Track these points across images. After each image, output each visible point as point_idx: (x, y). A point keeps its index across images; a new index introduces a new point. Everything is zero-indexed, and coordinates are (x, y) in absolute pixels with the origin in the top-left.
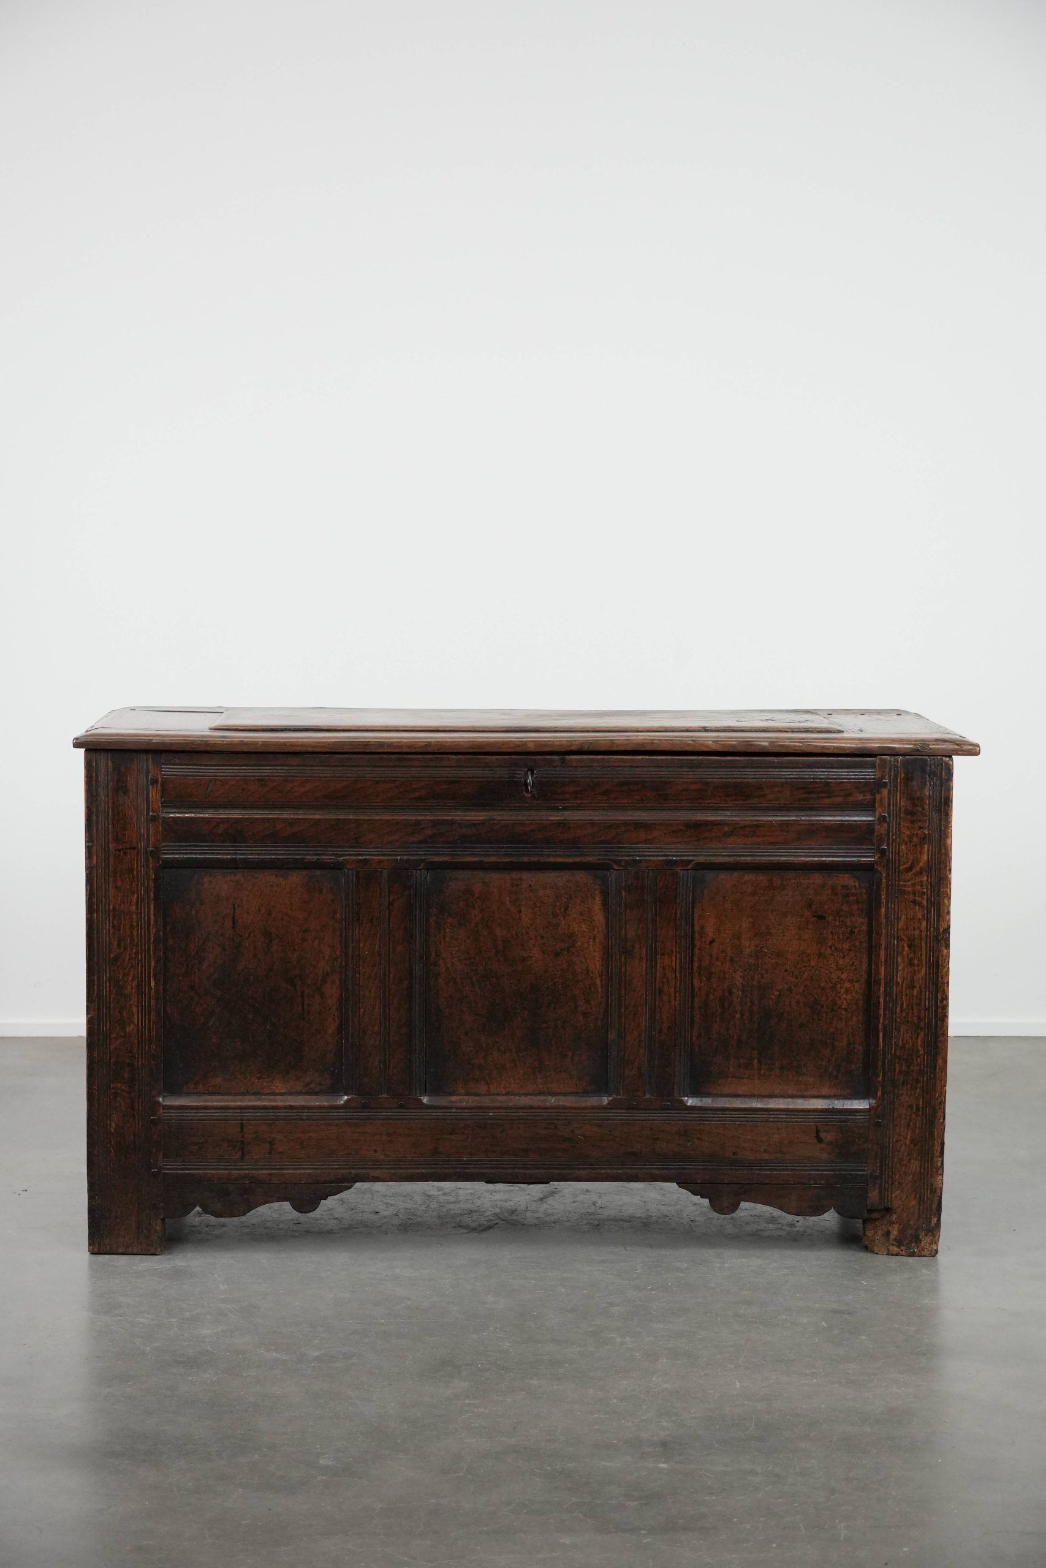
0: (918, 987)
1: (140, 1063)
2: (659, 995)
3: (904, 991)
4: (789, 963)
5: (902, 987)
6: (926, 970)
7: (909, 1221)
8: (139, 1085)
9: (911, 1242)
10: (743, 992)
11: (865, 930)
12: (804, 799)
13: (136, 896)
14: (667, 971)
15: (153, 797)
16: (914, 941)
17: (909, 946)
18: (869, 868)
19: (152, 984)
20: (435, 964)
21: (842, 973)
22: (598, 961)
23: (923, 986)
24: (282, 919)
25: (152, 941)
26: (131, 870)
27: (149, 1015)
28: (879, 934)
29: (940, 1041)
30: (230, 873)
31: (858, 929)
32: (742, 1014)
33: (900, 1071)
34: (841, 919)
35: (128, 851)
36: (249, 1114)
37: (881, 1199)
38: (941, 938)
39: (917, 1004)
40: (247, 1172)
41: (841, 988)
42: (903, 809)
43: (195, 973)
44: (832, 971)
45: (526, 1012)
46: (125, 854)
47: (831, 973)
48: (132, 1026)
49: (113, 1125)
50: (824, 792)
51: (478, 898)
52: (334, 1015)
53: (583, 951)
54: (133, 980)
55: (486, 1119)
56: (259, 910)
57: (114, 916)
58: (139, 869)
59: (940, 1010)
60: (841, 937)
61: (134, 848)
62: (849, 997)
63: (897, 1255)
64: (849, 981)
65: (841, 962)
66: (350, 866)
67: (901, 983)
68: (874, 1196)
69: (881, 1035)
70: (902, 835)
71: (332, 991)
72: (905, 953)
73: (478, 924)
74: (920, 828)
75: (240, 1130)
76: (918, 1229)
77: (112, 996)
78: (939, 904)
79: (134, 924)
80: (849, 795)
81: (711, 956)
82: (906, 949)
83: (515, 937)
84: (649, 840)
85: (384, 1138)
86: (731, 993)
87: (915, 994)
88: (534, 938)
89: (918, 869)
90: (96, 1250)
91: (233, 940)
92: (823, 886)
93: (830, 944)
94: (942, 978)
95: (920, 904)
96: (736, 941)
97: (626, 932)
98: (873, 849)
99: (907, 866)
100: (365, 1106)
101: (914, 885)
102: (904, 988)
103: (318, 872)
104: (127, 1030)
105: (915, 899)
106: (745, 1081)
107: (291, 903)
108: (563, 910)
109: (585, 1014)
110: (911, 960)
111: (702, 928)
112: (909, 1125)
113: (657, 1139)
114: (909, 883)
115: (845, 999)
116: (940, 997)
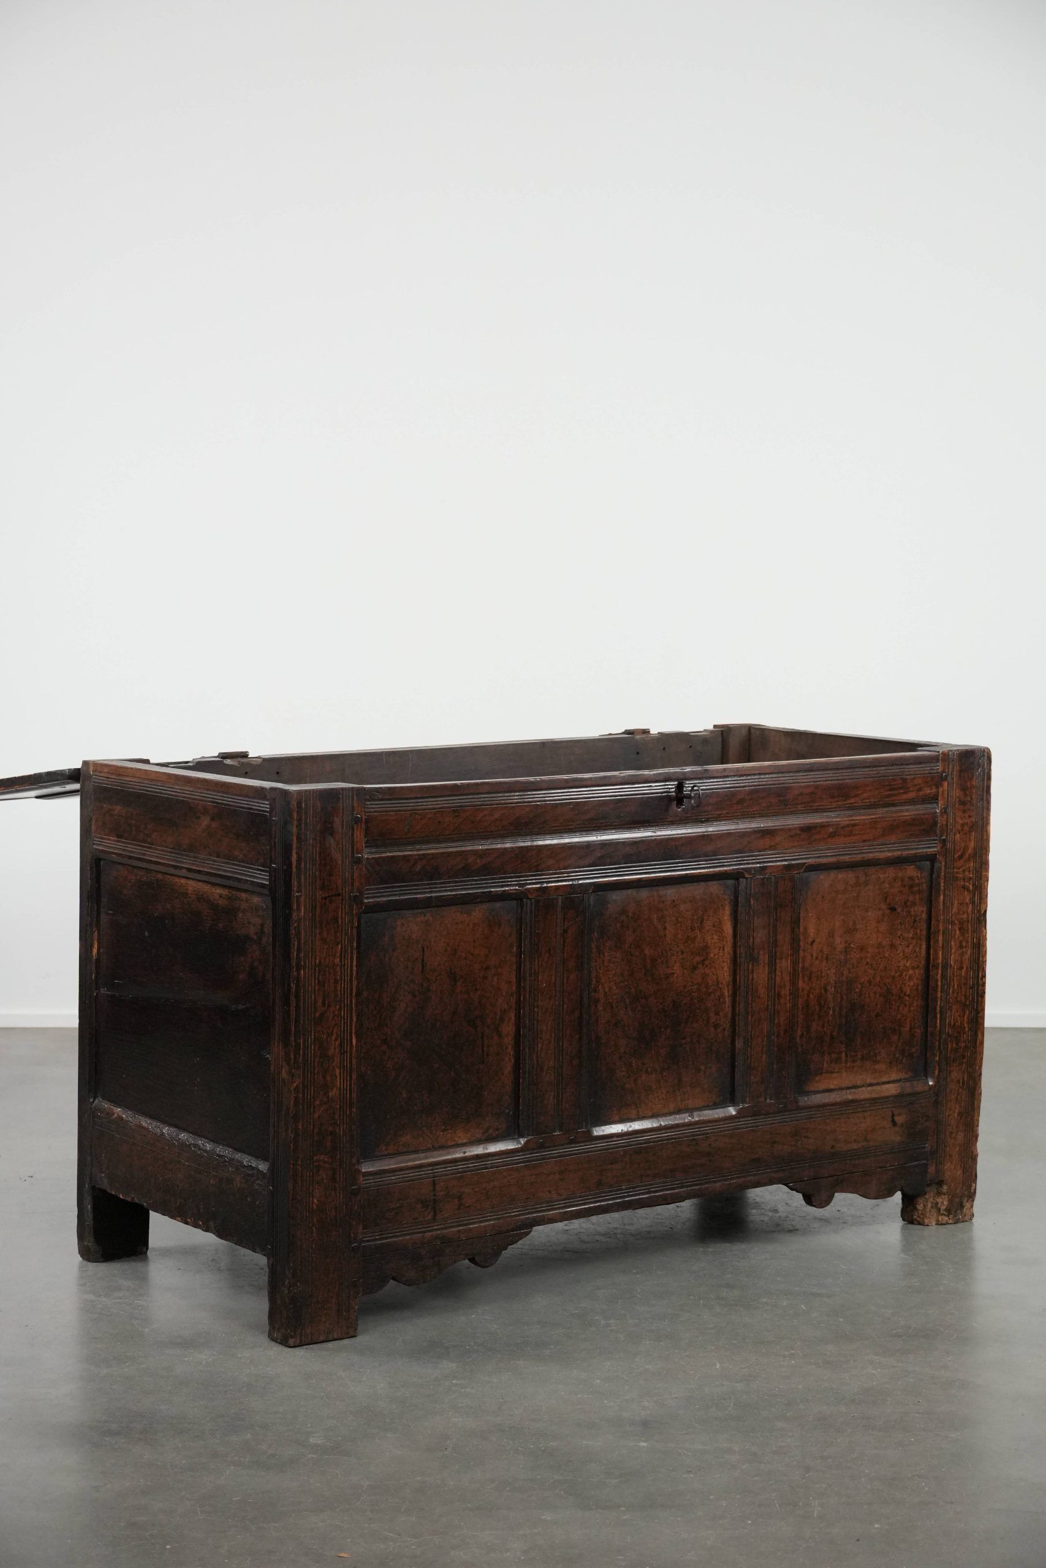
0: (965, 967)
1: (342, 1129)
2: (778, 999)
3: (955, 973)
4: (869, 955)
5: (954, 968)
6: (971, 951)
7: (956, 1190)
8: (340, 1153)
9: (956, 1210)
10: (835, 988)
11: (926, 918)
12: (889, 796)
13: (340, 946)
14: (784, 975)
15: (357, 837)
16: (963, 924)
17: (960, 929)
18: (932, 858)
19: (354, 1041)
20: (595, 991)
21: (907, 961)
22: (726, 971)
23: (969, 966)
24: (465, 958)
25: (354, 995)
26: (336, 919)
27: (351, 1077)
28: (938, 921)
29: (980, 1017)
30: (420, 913)
31: (920, 918)
32: (834, 1011)
33: (951, 1048)
34: (908, 909)
35: (334, 898)
36: (440, 1170)
37: (936, 1171)
38: (980, 919)
39: (964, 984)
40: (439, 1232)
41: (906, 975)
42: (957, 800)
43: (387, 1024)
44: (900, 959)
45: (669, 1030)
46: (331, 902)
47: (899, 962)
48: (335, 1090)
49: (316, 1201)
50: (901, 788)
51: (632, 918)
52: (510, 1054)
53: (714, 963)
54: (336, 1040)
55: (640, 1144)
56: (446, 951)
57: (319, 970)
58: (343, 917)
59: (980, 988)
60: (907, 926)
61: (339, 895)
62: (911, 983)
63: (947, 1223)
64: (912, 968)
65: (906, 950)
66: (532, 895)
67: (953, 965)
68: (932, 1169)
69: (938, 1016)
70: (957, 825)
71: (508, 1029)
72: (956, 936)
73: (631, 945)
74: (970, 817)
75: (432, 1188)
76: (962, 1196)
77: (317, 1059)
78: (981, 887)
79: (338, 978)
80: (919, 790)
81: (812, 956)
82: (958, 932)
83: (661, 954)
84: (772, 846)
85: (557, 1176)
86: (826, 990)
87: (963, 974)
88: (676, 954)
89: (967, 856)
90: (298, 1342)
91: (422, 985)
92: (895, 879)
93: (899, 934)
94: (982, 957)
95: (968, 889)
96: (831, 939)
97: (753, 941)
98: (936, 840)
99: (960, 853)
100: (541, 1147)
101: (964, 871)
102: (956, 970)
103: (498, 905)
104: (330, 1095)
105: (965, 885)
106: (835, 1075)
107: (474, 941)
108: (699, 922)
109: (716, 1026)
110: (961, 942)
111: (806, 929)
112: (957, 1100)
113: (775, 1142)
114: (961, 870)
115: (909, 985)
116: (980, 975)
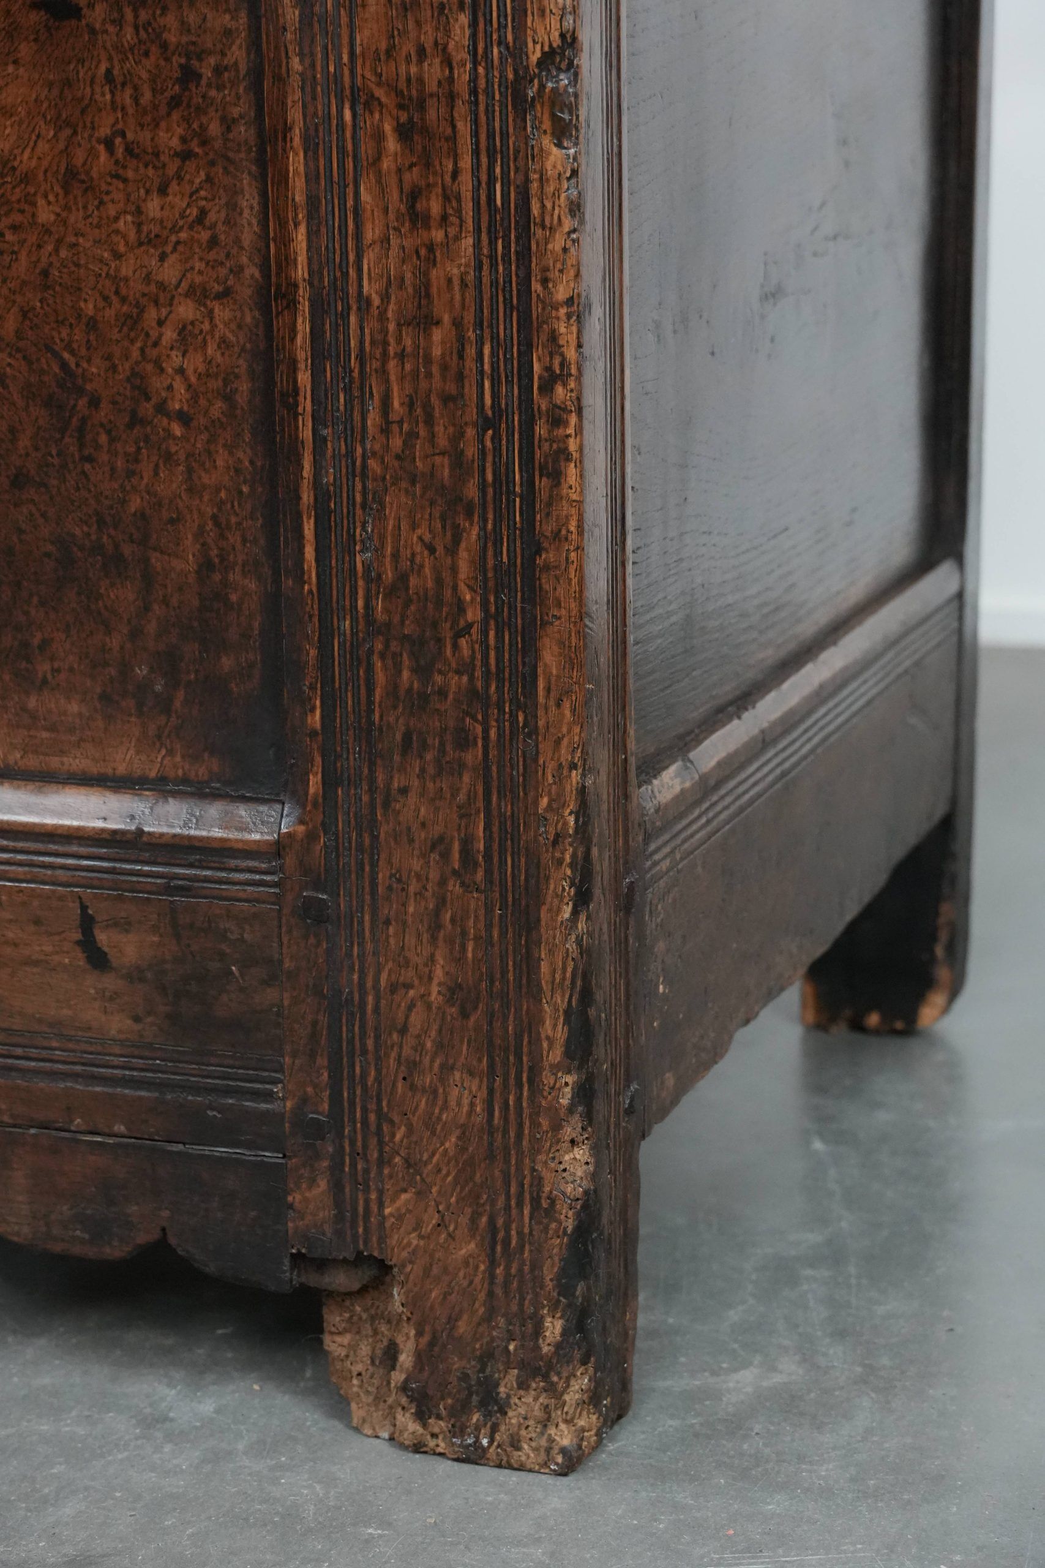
0: (446, 318)
3: (392, 341)
5: (382, 317)
6: (477, 245)
7: (452, 1320)
9: (464, 1407)
11: (243, 68)
16: (421, 106)
17: (404, 133)
21: (163, 257)
23: (469, 317)
28: (283, 81)
29: (547, 567)
31: (212, 61)
33: (393, 690)
34: (144, 15)
37: (339, 1218)
39: (448, 400)
41: (161, 323)
44: (122, 249)
47: (117, 256)
59: (541, 429)
60: (147, 96)
62: (194, 363)
63: (417, 1447)
64: (190, 293)
65: (153, 207)
67: (376, 301)
68: (312, 1201)
69: (309, 529)
72: (386, 164)
76: (486, 1357)
82: (392, 144)
87: (437, 352)
93: (104, 131)
94: (545, 281)
102: (392, 327)
110: (414, 195)
112: (436, 927)
115: (181, 371)
116: (537, 368)
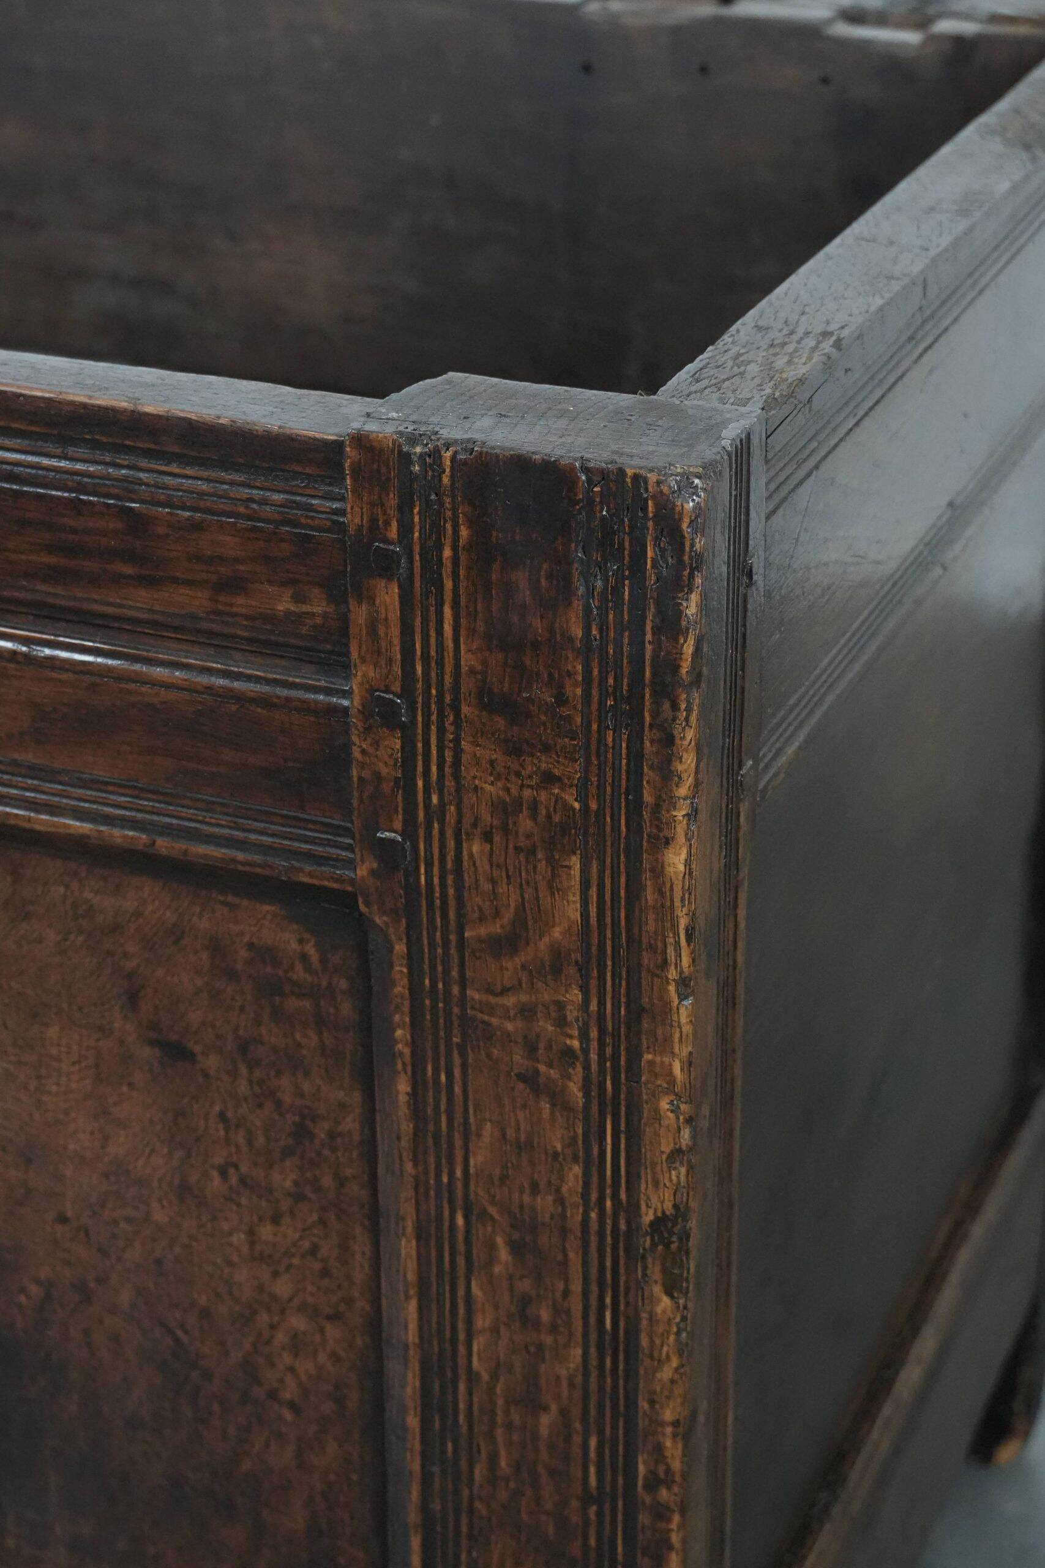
0: (554, 1407)
3: (499, 1412)
4: (69, 1193)
5: (491, 1391)
6: (586, 1356)
11: (357, 1137)
16: (534, 1231)
17: (517, 1248)
21: (275, 1274)
23: (576, 1411)
28: (393, 1172)
31: (326, 1125)
34: (258, 1073)
38: (645, 1246)
39: (554, 1473)
41: (272, 1327)
42: (468, 685)
44: (235, 1258)
47: (230, 1264)
59: (643, 1517)
60: (261, 1140)
62: (305, 1367)
64: (303, 1308)
65: (266, 1232)
67: (485, 1377)
70: (469, 798)
72: (497, 1269)
74: (547, 779)
78: (633, 1108)
82: (504, 1254)
87: (544, 1431)
89: (541, 948)
92: (173, 932)
93: (218, 1160)
94: (652, 1402)
95: (558, 1099)
99: (496, 928)
101: (527, 1012)
102: (500, 1402)
105: (537, 1072)
110: (525, 1301)
114: (510, 1001)
115: (292, 1369)
116: (642, 1469)
